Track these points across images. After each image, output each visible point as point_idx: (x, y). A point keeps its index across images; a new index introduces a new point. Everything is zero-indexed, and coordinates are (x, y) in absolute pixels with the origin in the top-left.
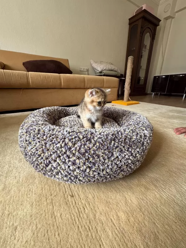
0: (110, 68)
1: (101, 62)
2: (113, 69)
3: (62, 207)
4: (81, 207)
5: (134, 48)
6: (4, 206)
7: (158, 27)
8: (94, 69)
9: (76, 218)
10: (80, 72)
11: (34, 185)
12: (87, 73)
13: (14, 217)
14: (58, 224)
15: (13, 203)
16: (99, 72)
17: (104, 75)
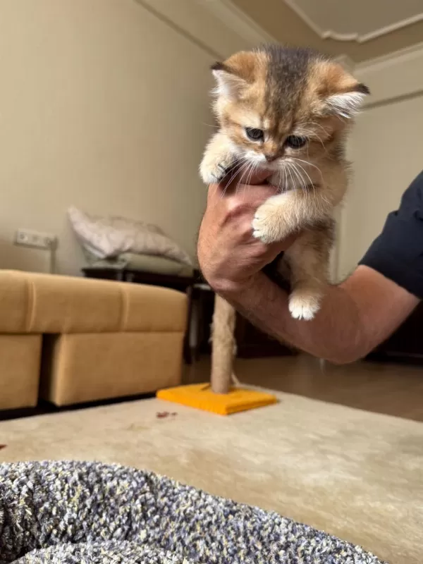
1: (115, 221)
12: (47, 255)
16: (102, 256)
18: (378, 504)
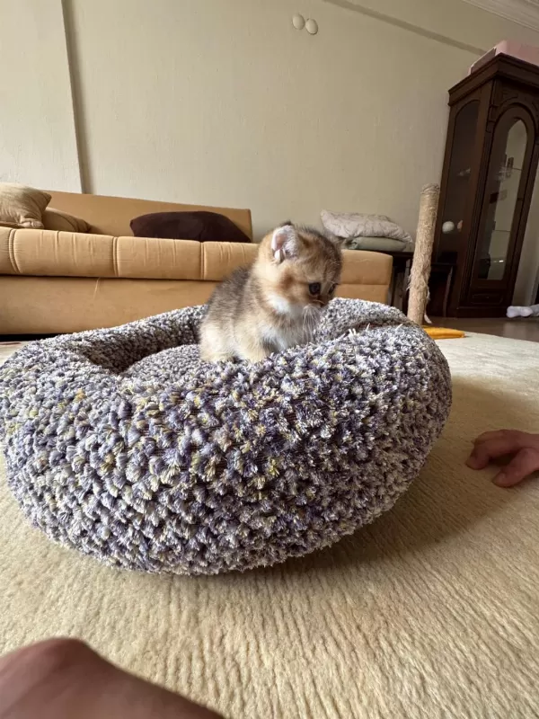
0: (378, 229)
1: (352, 216)
2: (387, 232)
5: (468, 170)
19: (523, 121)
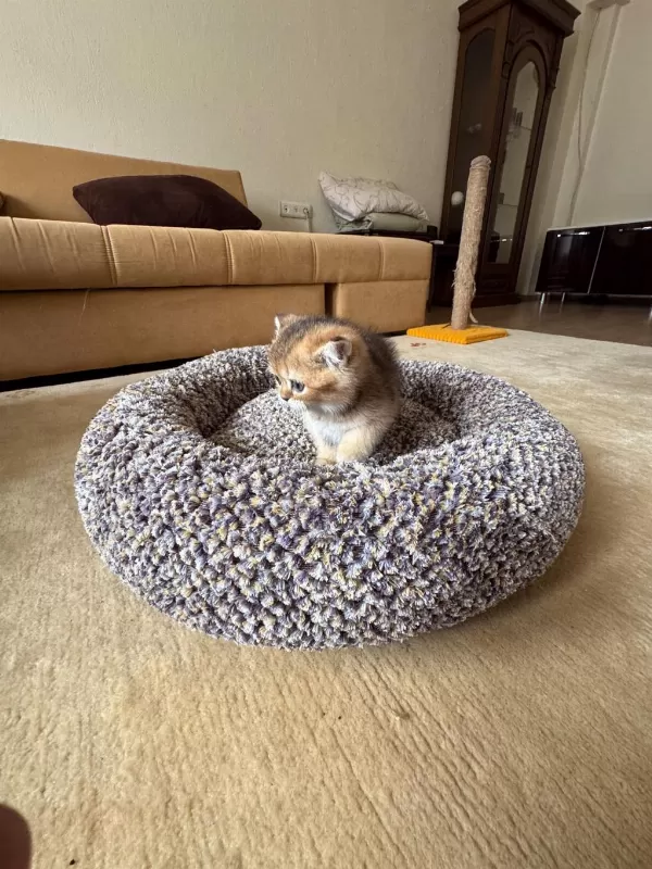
0: (392, 203)
1: (358, 182)
2: (402, 206)
3: (384, 764)
4: (457, 761)
5: (479, 125)
6: (158, 772)
7: (566, 40)
8: (332, 208)
9: (453, 806)
10: (285, 222)
11: (242, 677)
12: (306, 223)
13: (212, 812)
14: (393, 836)
15: (191, 756)
16: (351, 220)
17: (371, 232)
18: (606, 395)
19: (535, 63)
